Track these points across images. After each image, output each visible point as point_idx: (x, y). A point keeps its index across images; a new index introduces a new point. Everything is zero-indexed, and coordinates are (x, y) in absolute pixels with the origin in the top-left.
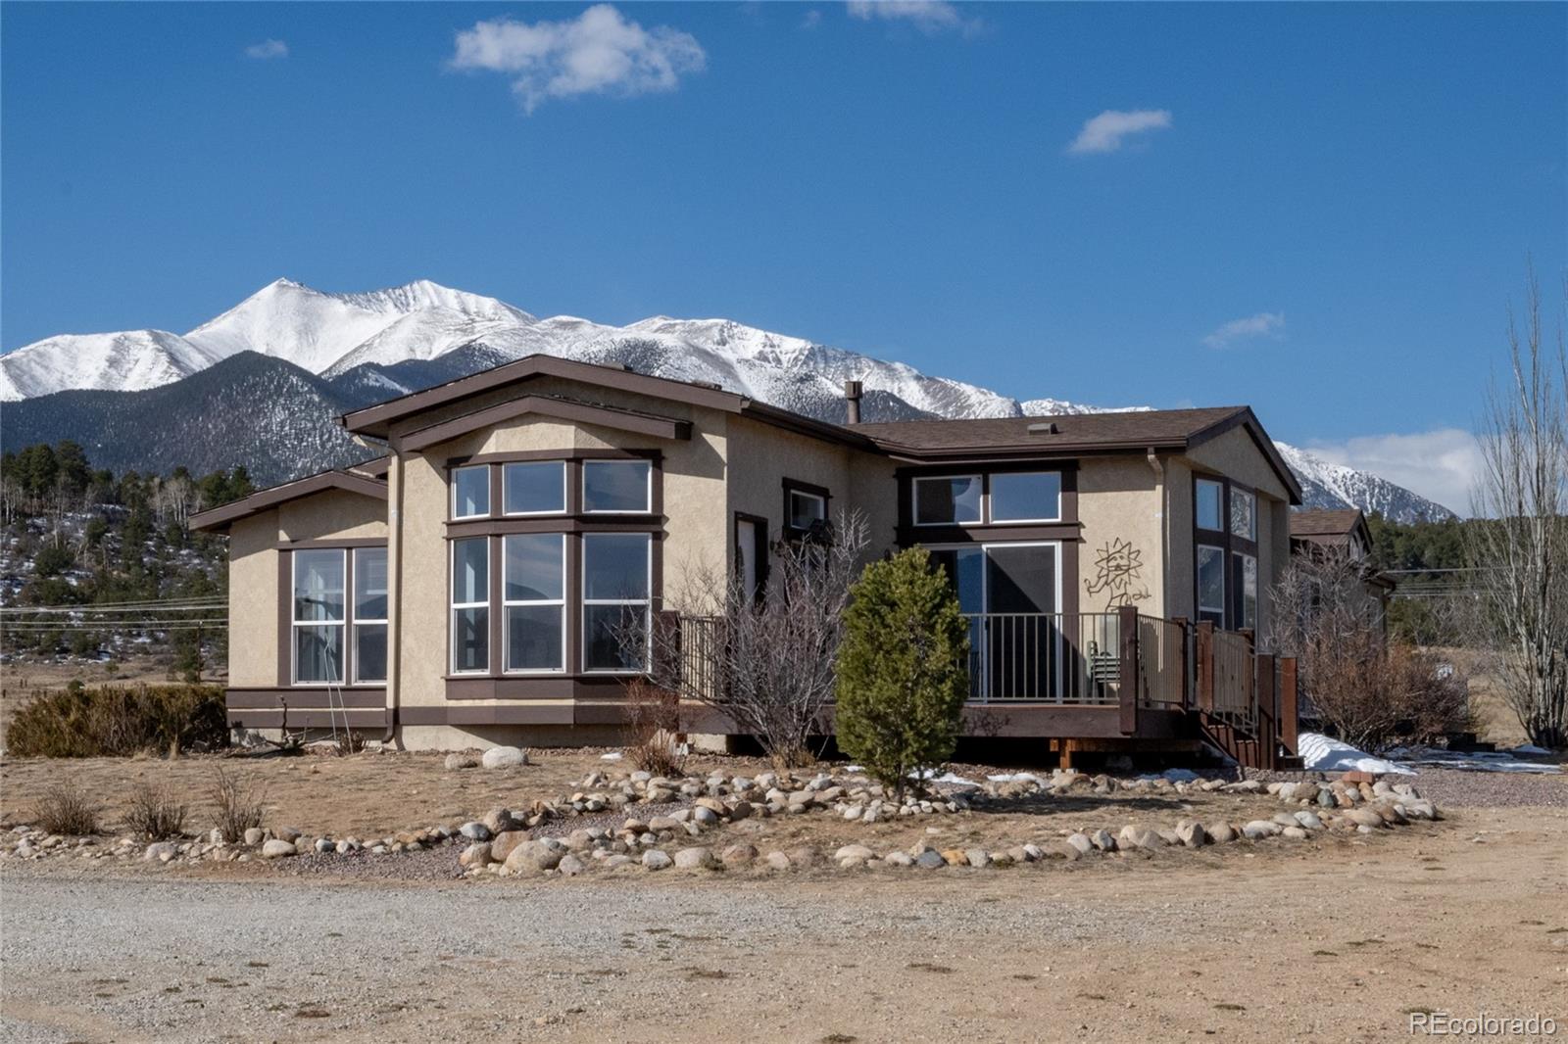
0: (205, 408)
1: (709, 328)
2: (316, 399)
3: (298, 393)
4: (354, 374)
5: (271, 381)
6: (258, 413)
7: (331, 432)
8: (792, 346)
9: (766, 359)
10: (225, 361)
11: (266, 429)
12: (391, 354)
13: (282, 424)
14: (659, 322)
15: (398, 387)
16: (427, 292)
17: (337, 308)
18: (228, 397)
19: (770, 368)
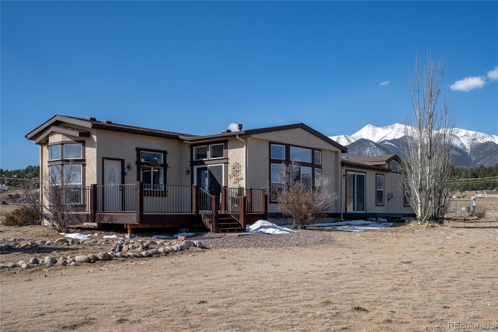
0: (354, 149)
1: (454, 130)
2: (375, 147)
3: (372, 146)
4: (383, 142)
5: (367, 144)
6: (364, 150)
7: (378, 153)
8: (471, 133)
9: (466, 136)
10: (358, 140)
11: (366, 153)
12: (390, 138)
13: (369, 152)
15: (391, 144)
16: (397, 125)
17: (379, 129)
18: (358, 147)
19: (467, 138)
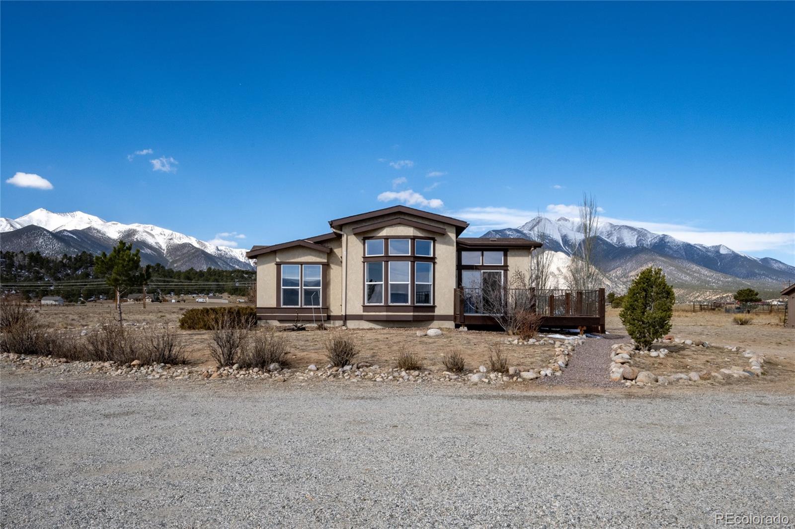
0: (21, 237)
1: (149, 227)
2: (51, 237)
3: (46, 235)
4: (61, 232)
5: (39, 232)
6: (35, 240)
7: (55, 245)
8: (167, 232)
9: (162, 234)
10: (26, 227)
11: (37, 243)
12: (70, 228)
13: (42, 242)
14: (137, 224)
15: (72, 235)
16: (79, 214)
17: (55, 216)
18: (27, 235)
